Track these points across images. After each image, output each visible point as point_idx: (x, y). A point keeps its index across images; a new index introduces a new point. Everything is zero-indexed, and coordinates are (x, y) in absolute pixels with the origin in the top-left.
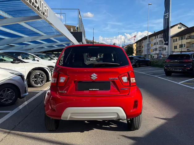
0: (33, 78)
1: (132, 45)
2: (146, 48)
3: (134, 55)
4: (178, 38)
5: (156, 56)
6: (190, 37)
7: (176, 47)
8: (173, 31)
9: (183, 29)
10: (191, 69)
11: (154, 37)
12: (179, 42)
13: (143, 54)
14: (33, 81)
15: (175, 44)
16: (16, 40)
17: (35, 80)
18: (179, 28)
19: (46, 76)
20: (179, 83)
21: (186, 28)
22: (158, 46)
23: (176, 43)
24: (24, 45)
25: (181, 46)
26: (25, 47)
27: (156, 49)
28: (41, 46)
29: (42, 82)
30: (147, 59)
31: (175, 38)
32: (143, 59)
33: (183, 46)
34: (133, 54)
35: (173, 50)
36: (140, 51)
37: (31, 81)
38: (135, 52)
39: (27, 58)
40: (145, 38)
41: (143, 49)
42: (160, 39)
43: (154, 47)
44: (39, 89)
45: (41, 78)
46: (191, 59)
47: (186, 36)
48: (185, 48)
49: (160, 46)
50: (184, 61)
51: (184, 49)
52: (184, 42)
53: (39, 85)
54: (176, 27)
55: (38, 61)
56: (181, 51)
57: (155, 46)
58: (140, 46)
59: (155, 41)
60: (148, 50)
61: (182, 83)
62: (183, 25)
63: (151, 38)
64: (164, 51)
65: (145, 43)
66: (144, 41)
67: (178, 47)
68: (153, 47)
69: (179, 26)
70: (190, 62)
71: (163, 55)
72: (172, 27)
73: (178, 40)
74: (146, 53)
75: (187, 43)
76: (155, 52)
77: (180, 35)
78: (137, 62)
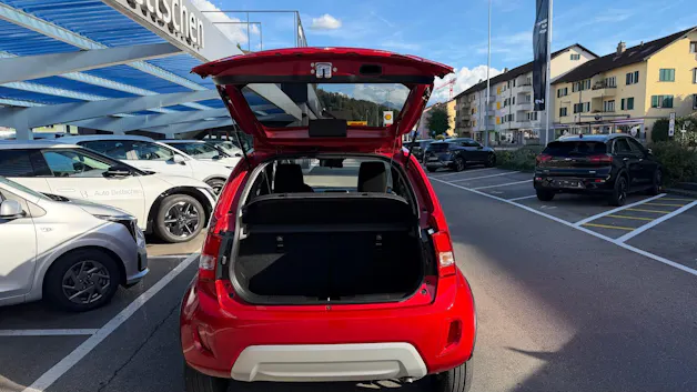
0: (167, 218)
1: (444, 105)
2: (484, 114)
3: (450, 132)
4: (570, 86)
5: (510, 136)
6: (602, 82)
7: (563, 112)
8: (558, 67)
9: (584, 59)
10: (610, 184)
11: (506, 83)
12: (574, 98)
13: (475, 129)
14: (167, 225)
15: (561, 102)
16: (122, 105)
17: (174, 224)
18: (572, 57)
19: (202, 212)
20: (576, 225)
21: (594, 58)
22: (515, 109)
23: (564, 99)
24: (147, 116)
25: (579, 108)
26: (150, 119)
27: (510, 118)
28: (195, 116)
29: (191, 226)
30: (486, 149)
31: (562, 86)
32: (475, 148)
33: (585, 107)
34: (448, 131)
35: (557, 119)
36: (466, 121)
37: (162, 226)
38: (452, 125)
39: (154, 156)
40: (480, 87)
41: (476, 116)
42: (521, 89)
43: (505, 111)
44: (183, 248)
45: (188, 217)
46: (610, 155)
47: (593, 81)
48: (589, 114)
49: (520, 108)
50: (588, 159)
51: (588, 116)
52: (588, 96)
53: (184, 235)
54: (566, 55)
55: (183, 163)
56: (577, 121)
57: (507, 107)
58: (466, 109)
59: (506, 95)
60: (489, 118)
61: (583, 223)
62: (584, 49)
63: (496, 87)
64: (533, 123)
65: (480, 100)
66: (477, 94)
67: (570, 110)
68: (502, 111)
69: (572, 52)
70: (607, 164)
71: (530, 132)
72: (554, 55)
73: (570, 91)
74: (483, 128)
75: (595, 99)
76: (506, 125)
77: (577, 77)
78: (458, 156)
